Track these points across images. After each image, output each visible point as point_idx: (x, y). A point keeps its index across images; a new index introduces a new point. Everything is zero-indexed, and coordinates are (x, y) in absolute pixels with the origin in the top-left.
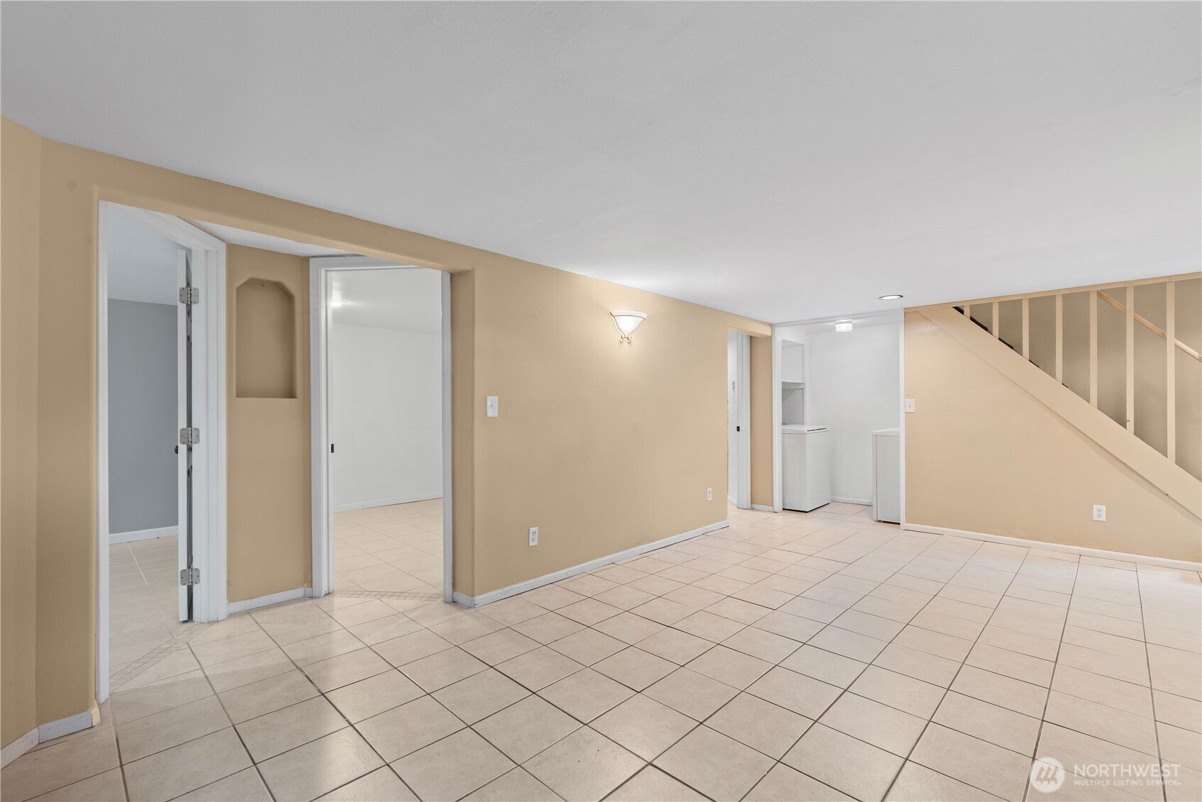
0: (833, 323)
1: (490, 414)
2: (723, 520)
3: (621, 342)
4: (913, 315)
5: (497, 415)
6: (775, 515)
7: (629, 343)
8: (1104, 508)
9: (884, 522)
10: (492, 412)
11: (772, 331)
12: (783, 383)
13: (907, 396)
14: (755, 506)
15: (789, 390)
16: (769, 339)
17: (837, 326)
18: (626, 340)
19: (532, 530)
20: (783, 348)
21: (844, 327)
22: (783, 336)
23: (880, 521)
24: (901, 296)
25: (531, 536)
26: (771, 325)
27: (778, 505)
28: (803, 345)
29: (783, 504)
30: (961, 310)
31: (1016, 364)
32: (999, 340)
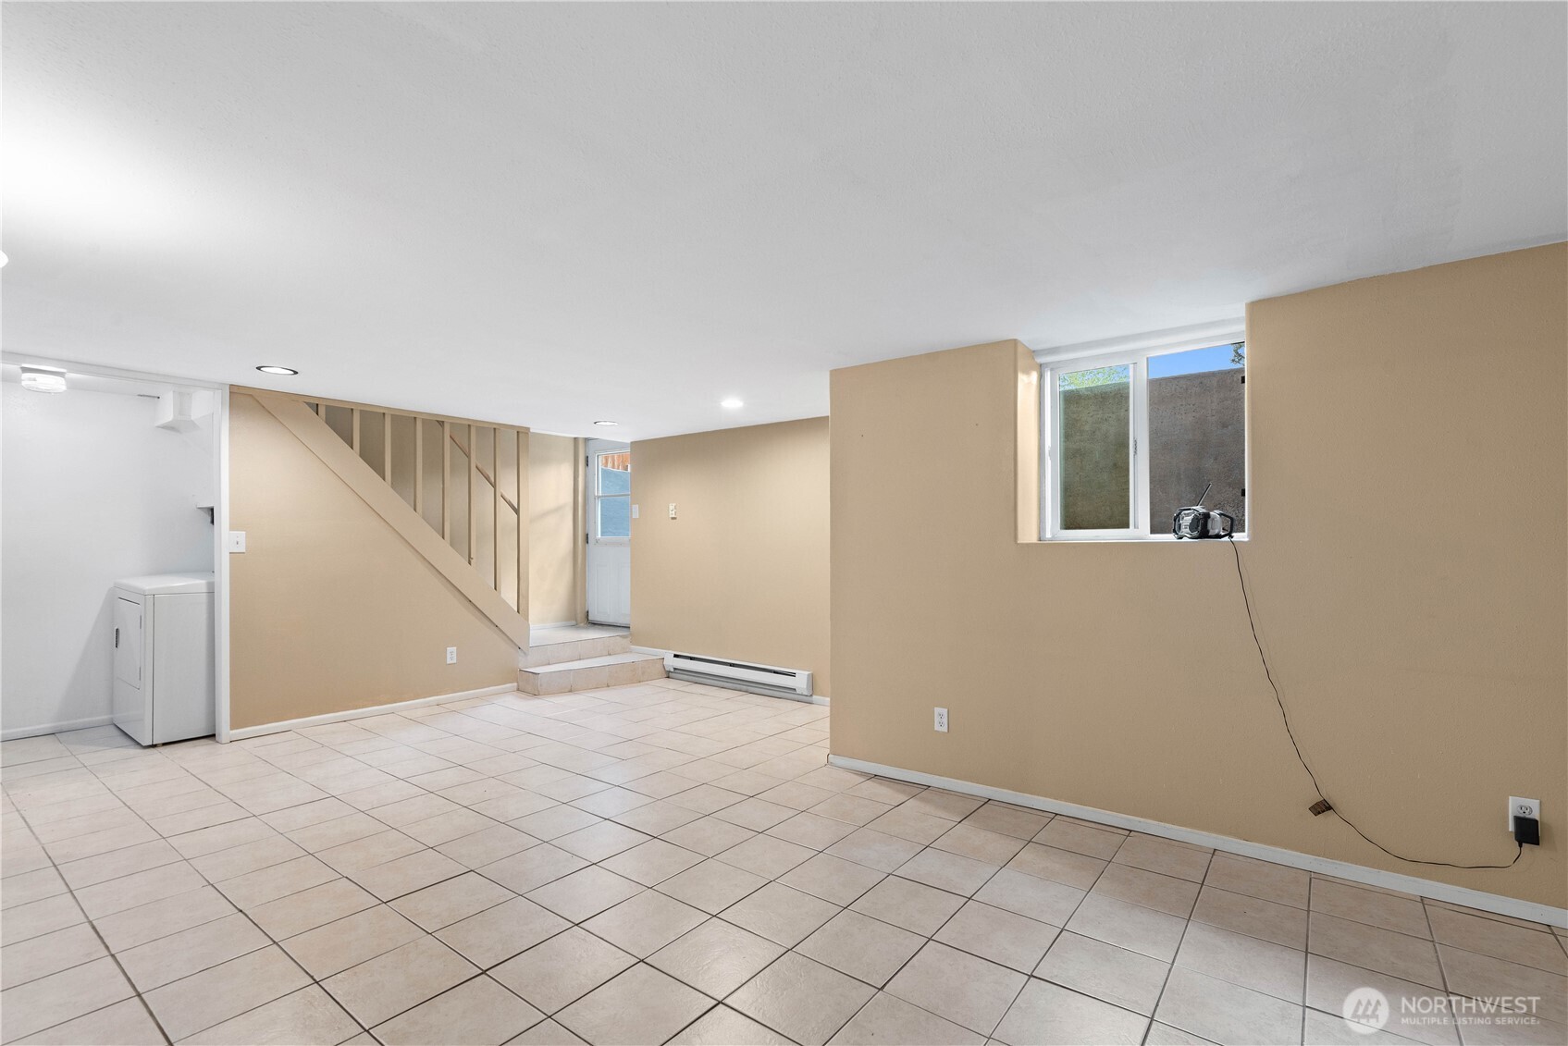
8: (454, 648)
13: (233, 526)
17: (26, 376)
21: (47, 381)
24: (296, 373)
30: (316, 408)
31: (377, 489)
32: (360, 456)
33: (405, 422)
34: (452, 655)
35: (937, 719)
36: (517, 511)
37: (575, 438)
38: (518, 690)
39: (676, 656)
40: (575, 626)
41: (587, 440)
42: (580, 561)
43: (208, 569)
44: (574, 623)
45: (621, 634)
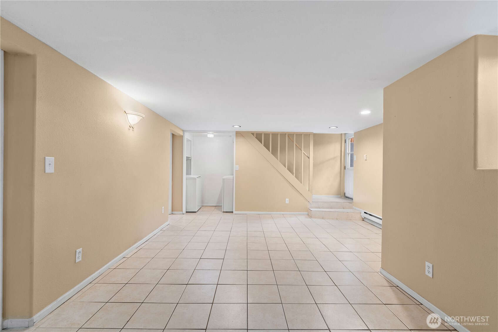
0: (206, 133)
1: (47, 171)
2: (167, 222)
3: (129, 129)
4: (239, 134)
5: (53, 172)
6: (183, 215)
7: (133, 130)
8: (288, 199)
9: (226, 212)
10: (50, 169)
11: (184, 133)
12: (187, 157)
13: (236, 164)
14: (173, 212)
15: (189, 159)
16: (182, 137)
17: (208, 135)
18: (132, 128)
19: (78, 251)
20: (187, 141)
21: (211, 136)
22: (187, 136)
23: (224, 212)
25: (77, 256)
26: (183, 131)
27: (184, 211)
28: (191, 141)
29: (186, 210)
30: (253, 134)
31: (268, 154)
32: (264, 146)
33: (275, 135)
34: (287, 201)
35: (427, 268)
36: (309, 158)
37: (341, 134)
38: (308, 215)
39: (365, 213)
40: (341, 197)
41: (345, 134)
42: (342, 175)
43: (233, 175)
44: (340, 196)
45: (349, 202)
